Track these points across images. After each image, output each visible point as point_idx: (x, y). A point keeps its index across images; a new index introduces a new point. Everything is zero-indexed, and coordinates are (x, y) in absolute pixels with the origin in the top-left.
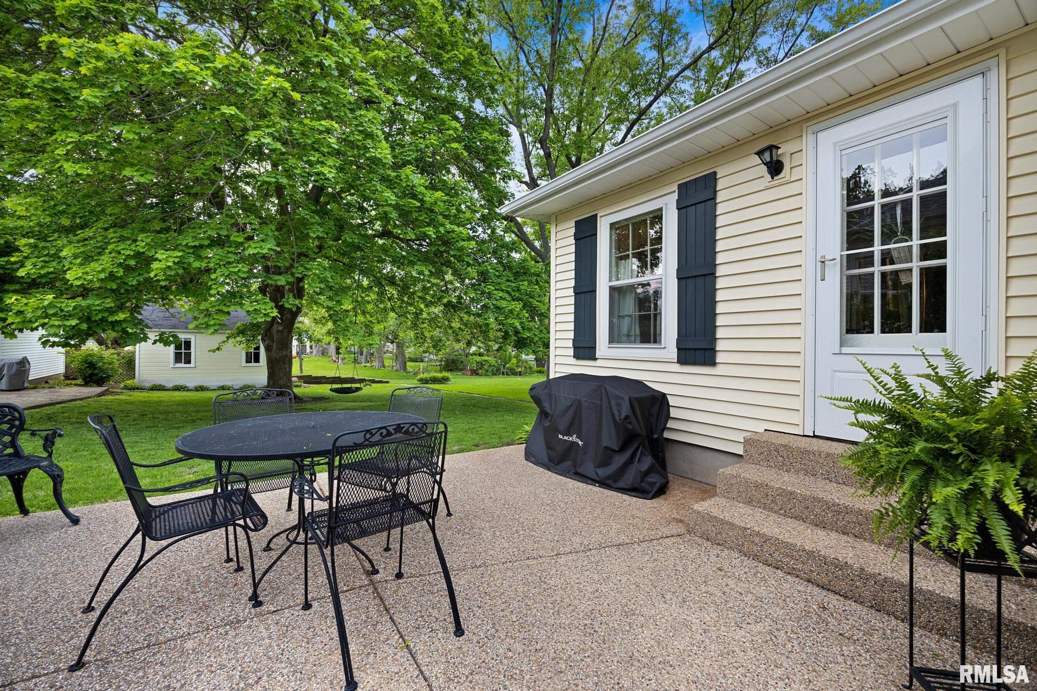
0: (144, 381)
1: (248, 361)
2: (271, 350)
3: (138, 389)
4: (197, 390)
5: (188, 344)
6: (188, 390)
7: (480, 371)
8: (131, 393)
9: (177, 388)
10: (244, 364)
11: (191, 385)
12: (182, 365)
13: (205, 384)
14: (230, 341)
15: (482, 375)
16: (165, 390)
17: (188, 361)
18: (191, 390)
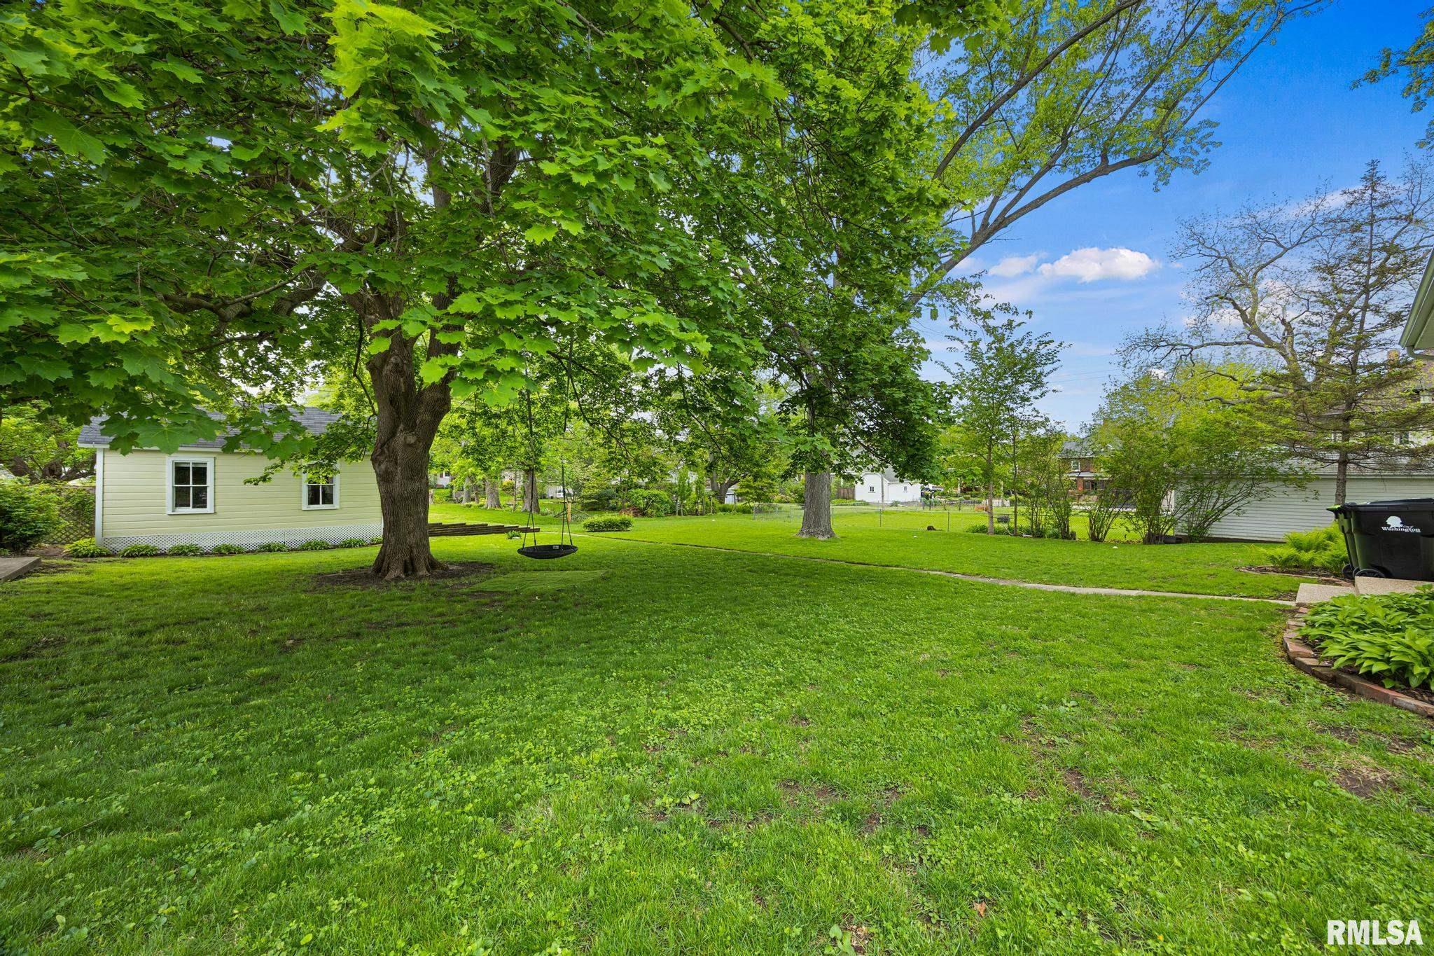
0: (114, 540)
1: (313, 500)
2: (392, 480)
3: (101, 555)
4: (221, 554)
5: (200, 473)
6: (202, 555)
7: (649, 511)
8: (91, 566)
9: (181, 552)
10: (305, 506)
11: (207, 544)
12: (190, 510)
13: (234, 542)
14: (287, 465)
15: (651, 516)
16: (157, 555)
17: (200, 501)
18: (207, 554)
